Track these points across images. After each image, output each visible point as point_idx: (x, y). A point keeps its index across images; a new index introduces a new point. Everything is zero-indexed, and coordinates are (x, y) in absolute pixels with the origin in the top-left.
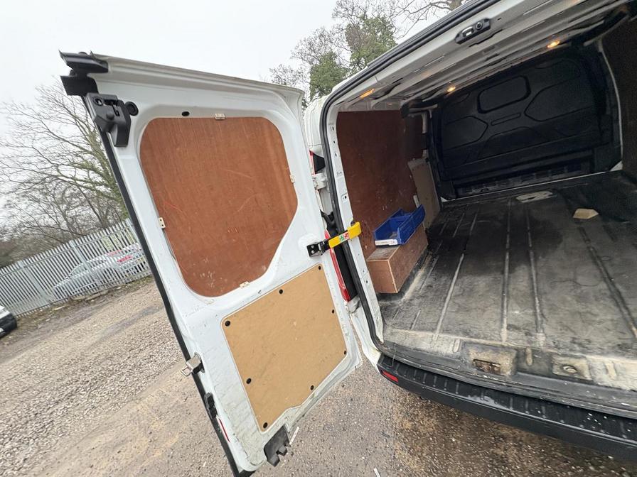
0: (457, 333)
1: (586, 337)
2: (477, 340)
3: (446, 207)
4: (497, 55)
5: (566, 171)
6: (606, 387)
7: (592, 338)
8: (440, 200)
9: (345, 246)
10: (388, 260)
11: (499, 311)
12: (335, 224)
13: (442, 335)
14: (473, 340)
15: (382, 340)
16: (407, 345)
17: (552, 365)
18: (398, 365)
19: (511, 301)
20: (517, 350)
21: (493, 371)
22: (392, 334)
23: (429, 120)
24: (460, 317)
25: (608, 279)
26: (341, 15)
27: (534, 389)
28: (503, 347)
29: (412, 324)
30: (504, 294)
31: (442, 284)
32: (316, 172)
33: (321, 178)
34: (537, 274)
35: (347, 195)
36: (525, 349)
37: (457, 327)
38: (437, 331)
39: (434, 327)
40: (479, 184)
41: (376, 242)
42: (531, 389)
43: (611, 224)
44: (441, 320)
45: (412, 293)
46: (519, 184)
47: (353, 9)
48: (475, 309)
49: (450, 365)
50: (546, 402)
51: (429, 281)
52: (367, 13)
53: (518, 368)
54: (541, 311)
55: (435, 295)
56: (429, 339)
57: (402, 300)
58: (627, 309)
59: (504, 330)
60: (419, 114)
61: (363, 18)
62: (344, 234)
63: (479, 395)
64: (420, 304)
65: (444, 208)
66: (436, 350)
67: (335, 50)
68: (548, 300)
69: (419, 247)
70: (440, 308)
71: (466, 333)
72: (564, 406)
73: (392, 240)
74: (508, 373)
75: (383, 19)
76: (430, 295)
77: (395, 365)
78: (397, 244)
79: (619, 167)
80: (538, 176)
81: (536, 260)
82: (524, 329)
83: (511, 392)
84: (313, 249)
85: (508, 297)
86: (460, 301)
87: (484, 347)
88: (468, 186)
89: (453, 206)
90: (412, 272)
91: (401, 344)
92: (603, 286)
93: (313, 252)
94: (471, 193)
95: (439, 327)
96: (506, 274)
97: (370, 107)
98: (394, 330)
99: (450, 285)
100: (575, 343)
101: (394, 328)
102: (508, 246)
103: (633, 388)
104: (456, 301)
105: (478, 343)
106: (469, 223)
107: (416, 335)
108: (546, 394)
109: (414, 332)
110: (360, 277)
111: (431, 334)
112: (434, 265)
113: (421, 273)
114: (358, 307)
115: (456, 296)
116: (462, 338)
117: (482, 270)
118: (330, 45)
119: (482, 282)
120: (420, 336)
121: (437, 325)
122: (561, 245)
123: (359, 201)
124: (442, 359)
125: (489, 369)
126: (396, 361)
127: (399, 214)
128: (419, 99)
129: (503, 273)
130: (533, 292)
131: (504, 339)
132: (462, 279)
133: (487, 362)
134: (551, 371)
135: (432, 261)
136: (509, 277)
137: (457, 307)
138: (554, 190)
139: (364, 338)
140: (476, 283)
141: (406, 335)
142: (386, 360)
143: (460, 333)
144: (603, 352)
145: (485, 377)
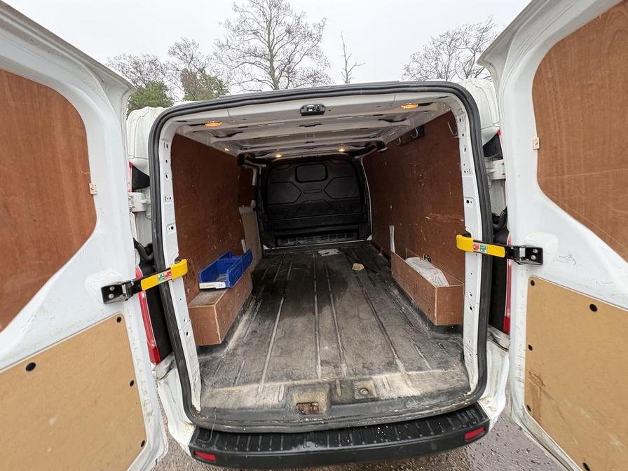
0: (281, 379)
1: (369, 361)
2: (299, 382)
3: (267, 254)
4: (313, 142)
5: (346, 236)
6: (386, 400)
7: (374, 361)
8: (262, 247)
9: (164, 289)
10: (214, 306)
11: (314, 348)
12: (153, 258)
13: (267, 385)
14: (295, 382)
15: (199, 409)
16: (230, 406)
17: (353, 391)
18: (218, 436)
19: (322, 338)
20: (330, 383)
21: (312, 412)
22: (212, 396)
23: (258, 175)
24: (283, 361)
25: (375, 313)
26: (179, 57)
27: (344, 419)
28: (319, 383)
29: (236, 378)
30: (317, 332)
31: (266, 328)
32: (134, 190)
33: (141, 200)
34: (336, 313)
35: (175, 226)
36: (335, 381)
37: (281, 373)
38: (263, 381)
39: (259, 377)
40: (293, 237)
41: (200, 284)
42: (342, 419)
43: (371, 274)
44: (266, 367)
45: (236, 341)
46: (320, 242)
47: (192, 58)
48: (296, 350)
49: (276, 417)
50: (352, 428)
51: (254, 325)
52: (205, 69)
53: (332, 402)
54: (342, 344)
55: (258, 341)
56: (255, 392)
57: (225, 351)
58: (387, 334)
59: (319, 367)
60: (251, 167)
61: (201, 70)
62: (165, 273)
63: (302, 443)
64: (244, 354)
65: (265, 255)
66: (261, 404)
67: (167, 83)
68: (345, 334)
69: (245, 291)
70: (265, 354)
71: (289, 377)
72: (364, 427)
73: (219, 283)
74: (325, 409)
75: (220, 81)
76: (255, 341)
77: (214, 437)
78: (224, 287)
79: (370, 238)
80: (331, 237)
81: (335, 301)
82: (333, 362)
83: (327, 428)
84: (111, 293)
85: (319, 334)
86: (282, 343)
87: (304, 388)
88: (285, 238)
89: (273, 254)
90: (237, 318)
91: (222, 407)
92: (373, 319)
93: (111, 296)
94: (287, 244)
95: (264, 376)
96: (317, 314)
97: (209, 142)
98: (215, 391)
99: (273, 329)
100: (365, 367)
101: (214, 387)
102: (315, 290)
103: (399, 395)
104: (279, 344)
105: (300, 385)
106: (286, 270)
107: (240, 391)
108: (352, 421)
109: (238, 388)
110: (180, 327)
111: (255, 386)
112: (257, 309)
113: (245, 318)
114: (170, 369)
115: (279, 339)
116: (285, 383)
117: (299, 312)
118: (161, 76)
119: (299, 323)
120: (245, 391)
121: (262, 374)
122: (348, 290)
123: (186, 236)
124: (268, 412)
125: (310, 411)
126: (216, 432)
127: (227, 255)
128: (252, 154)
129: (314, 313)
130: (335, 328)
131: (319, 375)
132: (283, 322)
133: (307, 403)
134: (353, 397)
135: (256, 305)
136: (318, 317)
137: (280, 350)
138: (339, 249)
139: (173, 413)
140: (295, 325)
141: (230, 393)
142: (202, 433)
143: (284, 378)
144: (380, 373)
145: (307, 420)
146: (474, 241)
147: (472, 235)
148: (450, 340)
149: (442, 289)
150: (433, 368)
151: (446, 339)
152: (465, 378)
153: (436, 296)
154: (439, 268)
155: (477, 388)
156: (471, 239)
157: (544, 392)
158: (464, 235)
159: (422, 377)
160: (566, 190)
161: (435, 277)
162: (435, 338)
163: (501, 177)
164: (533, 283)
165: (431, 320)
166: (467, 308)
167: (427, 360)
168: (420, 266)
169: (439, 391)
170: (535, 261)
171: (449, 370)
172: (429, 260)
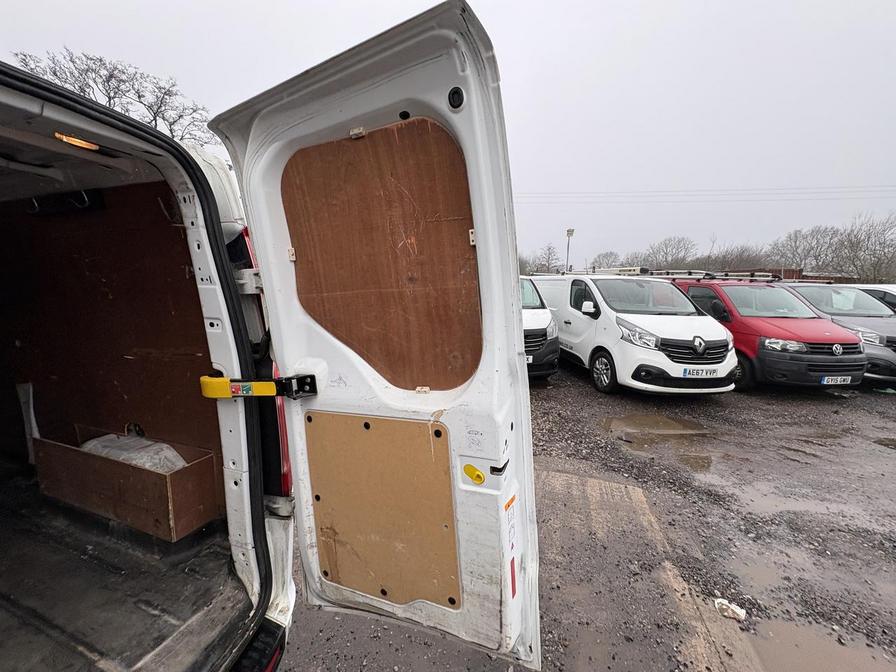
146: (232, 381)
147: (224, 372)
148: (204, 553)
149: (178, 474)
150: (185, 621)
151: (195, 556)
152: (241, 596)
153: (169, 489)
154: (164, 442)
155: (260, 598)
156: (225, 380)
157: (339, 541)
158: (211, 376)
159: (168, 650)
160: (327, 309)
161: (159, 458)
162: (174, 566)
163: (254, 291)
164: (309, 419)
165: (162, 537)
166: (229, 485)
167: (169, 613)
168: (121, 448)
169: (206, 649)
170: (308, 392)
171: (214, 601)
172: (141, 433)
